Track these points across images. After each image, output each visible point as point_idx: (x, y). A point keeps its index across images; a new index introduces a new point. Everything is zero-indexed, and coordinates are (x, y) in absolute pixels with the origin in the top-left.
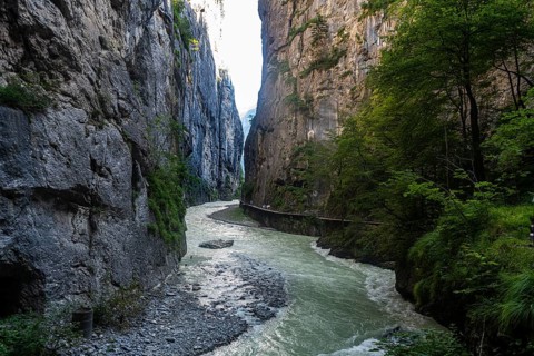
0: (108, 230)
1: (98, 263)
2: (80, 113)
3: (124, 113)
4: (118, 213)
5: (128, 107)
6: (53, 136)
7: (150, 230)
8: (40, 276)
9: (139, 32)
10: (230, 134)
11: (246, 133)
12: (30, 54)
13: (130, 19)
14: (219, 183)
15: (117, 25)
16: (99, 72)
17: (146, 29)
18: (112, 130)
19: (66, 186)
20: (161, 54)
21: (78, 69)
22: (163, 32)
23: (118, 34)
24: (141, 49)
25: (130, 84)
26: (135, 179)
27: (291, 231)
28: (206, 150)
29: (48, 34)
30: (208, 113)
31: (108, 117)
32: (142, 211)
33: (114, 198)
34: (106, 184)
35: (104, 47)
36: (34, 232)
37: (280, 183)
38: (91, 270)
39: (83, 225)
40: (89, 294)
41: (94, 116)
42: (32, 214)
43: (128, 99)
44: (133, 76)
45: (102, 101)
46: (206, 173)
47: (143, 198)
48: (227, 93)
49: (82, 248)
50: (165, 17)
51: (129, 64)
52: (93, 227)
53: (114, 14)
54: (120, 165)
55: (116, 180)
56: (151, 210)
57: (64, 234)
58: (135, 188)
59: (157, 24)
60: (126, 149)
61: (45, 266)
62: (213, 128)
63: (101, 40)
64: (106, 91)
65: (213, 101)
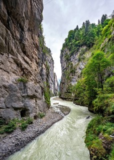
0: (39, 102)
1: (37, 107)
2: (33, 82)
3: (40, 82)
4: (40, 99)
6: (29, 87)
7: (45, 102)
8: (29, 110)
9: (41, 68)
10: (56, 84)
11: (59, 84)
12: (24, 73)
13: (39, 65)
14: (55, 93)
16: (35, 75)
18: (38, 85)
19: (31, 95)
20: (45, 71)
21: (32, 75)
23: (38, 68)
24: (42, 70)
25: (40, 77)
26: (42, 93)
27: (68, 101)
28: (52, 87)
29: (27, 69)
30: (52, 81)
31: (37, 83)
32: (44, 98)
33: (39, 96)
34: (38, 94)
36: (27, 103)
37: (66, 93)
38: (36, 109)
39: (34, 101)
40: (36, 113)
41: (35, 83)
42: (27, 100)
43: (40, 79)
44: (41, 75)
45: (36, 80)
46: (53, 91)
47: (43, 96)
49: (34, 105)
51: (40, 73)
52: (36, 101)
53: (37, 65)
54: (40, 91)
57: (32, 103)
59: (44, 66)
60: (41, 88)
61: (29, 108)
62: (53, 83)
63: (35, 70)
64: (37, 78)
65: (53, 79)
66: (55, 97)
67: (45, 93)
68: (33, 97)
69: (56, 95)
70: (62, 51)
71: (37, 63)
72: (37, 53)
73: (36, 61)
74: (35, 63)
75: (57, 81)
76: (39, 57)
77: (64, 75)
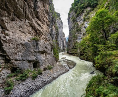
0: (48, 56)
1: (47, 61)
2: (44, 40)
3: (49, 40)
4: (49, 54)
5: (50, 39)
6: (40, 44)
7: (54, 56)
8: (40, 62)
9: (51, 29)
10: (65, 42)
11: (67, 42)
12: (37, 33)
13: (49, 27)
14: (64, 49)
15: (48, 28)
16: (46, 35)
17: (52, 28)
18: (48, 42)
19: (42, 50)
20: (54, 31)
21: (43, 35)
22: (54, 28)
23: (48, 29)
24: (52, 31)
26: (51, 49)
27: (74, 56)
28: (61, 44)
29: (39, 30)
30: (61, 39)
31: (47, 41)
32: (52, 53)
33: (49, 52)
34: (47, 50)
36: (38, 57)
37: (72, 49)
38: (46, 62)
39: (45, 56)
40: (46, 65)
41: (45, 41)
42: (38, 54)
43: (50, 38)
44: (51, 35)
45: (46, 38)
46: (62, 48)
47: (52, 52)
48: (64, 36)
49: (45, 59)
50: (54, 26)
51: (50, 33)
52: (46, 56)
54: (49, 47)
55: (49, 49)
56: (54, 53)
57: (42, 57)
59: (53, 27)
60: (50, 45)
61: (40, 61)
62: (62, 41)
63: (46, 30)
64: (47, 37)
65: (62, 37)
66: (64, 52)
67: (54, 49)
68: (43, 52)
70: (69, 14)
71: (48, 25)
72: (47, 17)
73: (47, 24)
74: (46, 26)
75: (65, 39)
76: (50, 20)
77: (70, 34)
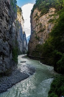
0: (6, 59)
1: (4, 65)
4: (7, 57)
5: (9, 39)
7: (12, 59)
9: (11, 26)
10: (25, 43)
11: (28, 43)
13: (9, 24)
14: (23, 51)
15: (7, 25)
16: (4, 33)
17: (12, 25)
18: (7, 42)
20: (14, 29)
21: (1, 32)
22: (14, 26)
23: (7, 26)
24: (11, 28)
25: (9, 35)
28: (21, 46)
30: (21, 39)
31: (6, 40)
32: (11, 56)
33: (7, 54)
34: (6, 52)
35: (5, 29)
37: (34, 51)
38: (3, 66)
40: (3, 70)
41: (4, 40)
43: (9, 37)
44: (10, 33)
45: (5, 37)
46: (21, 50)
47: (11, 54)
48: (25, 36)
49: (1, 62)
50: (15, 23)
51: (9, 31)
52: (3, 59)
53: (7, 23)
54: (8, 48)
55: (7, 51)
56: (13, 56)
58: (10, 52)
60: (9, 46)
62: (22, 42)
63: (5, 27)
65: (22, 37)
66: (24, 55)
67: (13, 51)
69: (24, 53)
71: (7, 21)
72: (8, 11)
73: (6, 19)
74: (5, 21)
75: (26, 39)
76: (10, 16)
